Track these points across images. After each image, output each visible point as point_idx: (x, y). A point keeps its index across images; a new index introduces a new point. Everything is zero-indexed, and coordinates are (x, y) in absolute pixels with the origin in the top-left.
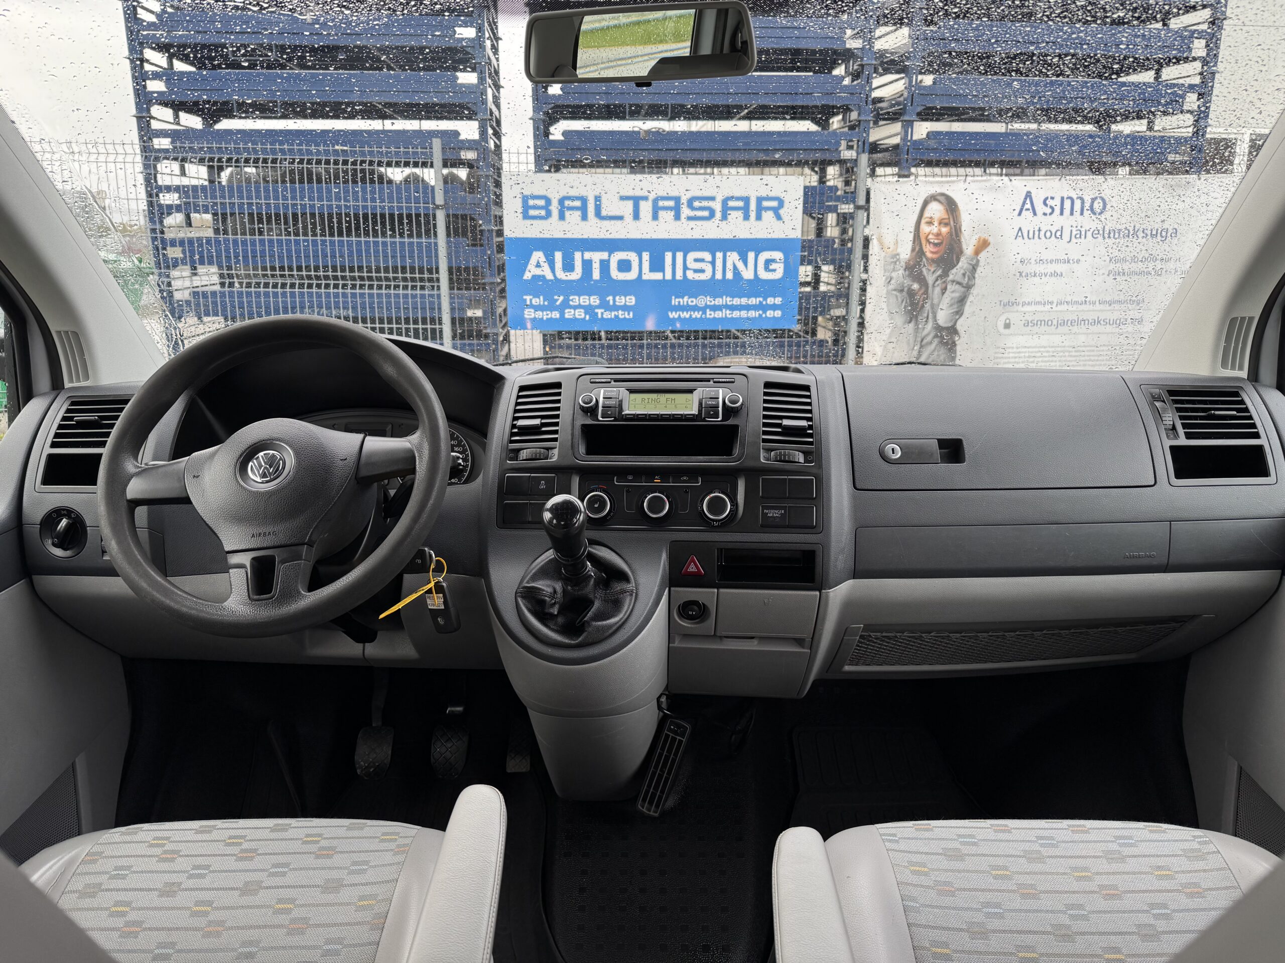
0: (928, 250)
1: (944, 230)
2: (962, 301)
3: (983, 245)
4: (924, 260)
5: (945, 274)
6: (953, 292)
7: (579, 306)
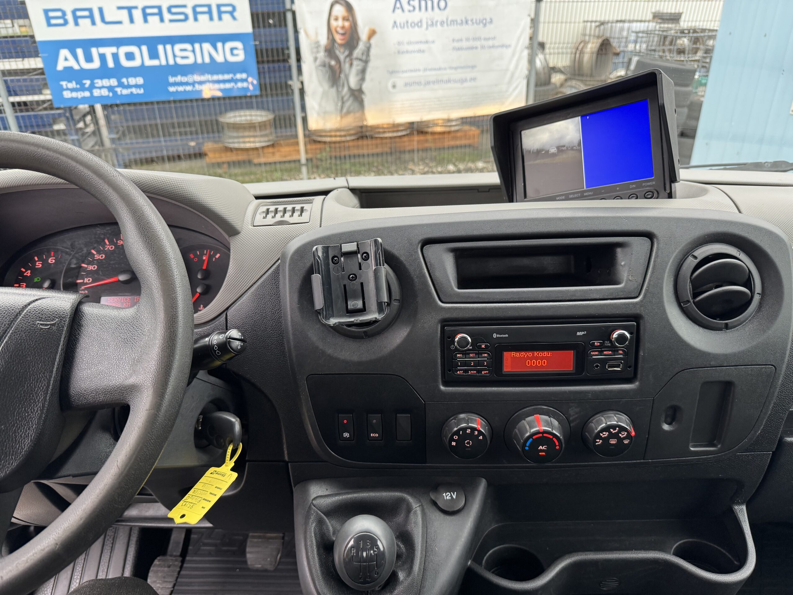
0: (338, 38)
1: (347, 24)
2: (363, 71)
3: (373, 33)
4: (336, 45)
5: (350, 54)
6: (358, 65)
7: (103, 87)
